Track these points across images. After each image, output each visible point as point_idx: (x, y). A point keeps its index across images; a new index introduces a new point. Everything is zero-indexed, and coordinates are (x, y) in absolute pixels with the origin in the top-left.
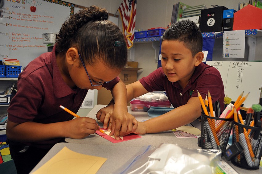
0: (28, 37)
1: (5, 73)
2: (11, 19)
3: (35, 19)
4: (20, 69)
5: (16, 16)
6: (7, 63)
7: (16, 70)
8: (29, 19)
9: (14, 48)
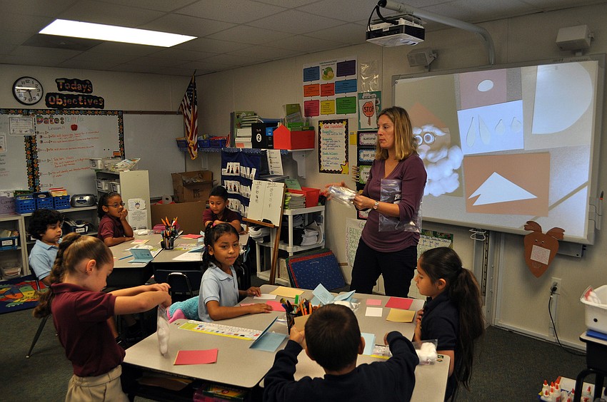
0: (72, 160)
1: (54, 204)
2: (51, 143)
3: (78, 138)
4: (68, 200)
5: (57, 139)
6: (54, 194)
7: (64, 200)
8: (71, 139)
9: (59, 174)
